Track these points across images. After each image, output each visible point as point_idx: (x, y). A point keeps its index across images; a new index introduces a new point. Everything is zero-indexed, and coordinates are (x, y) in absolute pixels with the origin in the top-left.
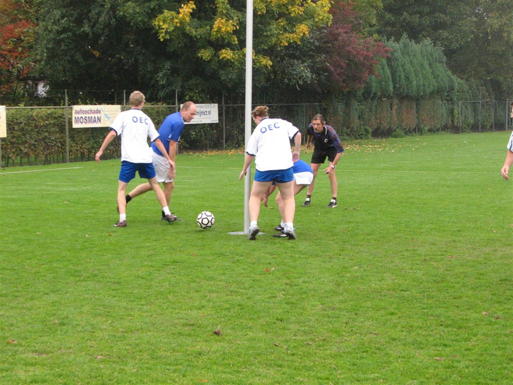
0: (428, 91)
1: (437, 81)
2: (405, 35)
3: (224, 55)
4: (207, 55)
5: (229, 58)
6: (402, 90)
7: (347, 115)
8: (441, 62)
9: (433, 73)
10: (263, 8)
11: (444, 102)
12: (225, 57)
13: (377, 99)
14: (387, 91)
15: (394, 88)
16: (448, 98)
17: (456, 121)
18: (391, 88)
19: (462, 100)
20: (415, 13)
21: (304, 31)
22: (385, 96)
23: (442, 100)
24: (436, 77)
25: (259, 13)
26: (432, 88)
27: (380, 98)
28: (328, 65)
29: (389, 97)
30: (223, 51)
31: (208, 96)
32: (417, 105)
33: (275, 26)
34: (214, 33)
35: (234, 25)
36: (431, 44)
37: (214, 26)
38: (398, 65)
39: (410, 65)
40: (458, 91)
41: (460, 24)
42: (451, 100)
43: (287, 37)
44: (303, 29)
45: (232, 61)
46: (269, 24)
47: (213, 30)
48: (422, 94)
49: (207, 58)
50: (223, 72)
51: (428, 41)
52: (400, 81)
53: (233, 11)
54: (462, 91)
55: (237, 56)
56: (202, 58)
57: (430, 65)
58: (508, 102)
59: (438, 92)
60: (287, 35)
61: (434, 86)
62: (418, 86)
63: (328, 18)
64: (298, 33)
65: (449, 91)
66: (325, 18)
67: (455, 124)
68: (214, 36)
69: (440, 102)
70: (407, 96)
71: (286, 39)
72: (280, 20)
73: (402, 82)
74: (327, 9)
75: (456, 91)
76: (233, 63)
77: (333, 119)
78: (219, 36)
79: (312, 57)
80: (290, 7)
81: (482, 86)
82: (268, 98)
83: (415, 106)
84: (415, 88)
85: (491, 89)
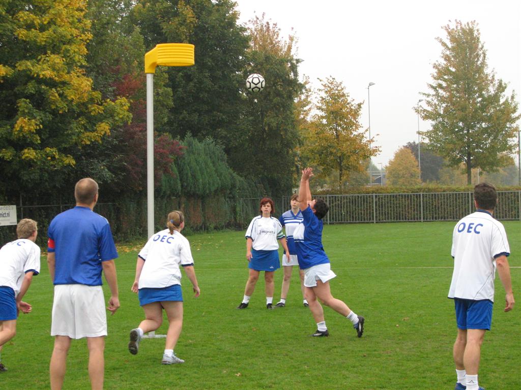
0: (213, 189)
1: (220, 179)
2: (189, 134)
3: (27, 155)
4: (9, 154)
5: (32, 157)
6: (189, 189)
7: (139, 214)
8: (222, 160)
9: (216, 171)
10: (65, 107)
11: (227, 199)
12: (27, 157)
13: (166, 197)
14: (176, 190)
15: (182, 186)
16: (231, 195)
17: (238, 218)
18: (180, 187)
19: (243, 198)
20: (195, 111)
21: (105, 130)
22: (174, 195)
23: (225, 199)
24: (220, 175)
25: (60, 112)
26: (216, 186)
27: (169, 197)
28: (126, 164)
29: (178, 196)
30: (26, 151)
31: (6, 198)
32: (202, 203)
33: (75, 125)
34: (16, 133)
35: (36, 125)
36: (212, 142)
37: (16, 126)
38: (184, 164)
39: (195, 164)
40: (239, 189)
41: (238, 123)
42: (234, 197)
43: (88, 136)
44: (104, 127)
45: (35, 160)
46: (70, 123)
47: (14, 130)
48: (208, 192)
49: (9, 158)
50: (25, 172)
51: (209, 140)
52: (187, 179)
53: (35, 110)
54: (243, 189)
55: (39, 155)
56: (3, 158)
57: (213, 162)
58: (283, 199)
59: (221, 190)
60: (88, 133)
61: (218, 184)
62: (204, 184)
63: (128, 116)
64: (99, 132)
65: (231, 189)
66: (125, 117)
67: (238, 222)
68: (16, 136)
69: (223, 199)
70: (194, 194)
71: (88, 138)
72: (80, 119)
73: (190, 181)
74: (126, 108)
75: (237, 188)
76: (36, 163)
77: (126, 218)
78: (21, 135)
79: (108, 156)
80: (90, 106)
81: (260, 183)
82: (64, 198)
83: (200, 205)
84: (201, 186)
85: (268, 186)
